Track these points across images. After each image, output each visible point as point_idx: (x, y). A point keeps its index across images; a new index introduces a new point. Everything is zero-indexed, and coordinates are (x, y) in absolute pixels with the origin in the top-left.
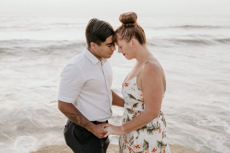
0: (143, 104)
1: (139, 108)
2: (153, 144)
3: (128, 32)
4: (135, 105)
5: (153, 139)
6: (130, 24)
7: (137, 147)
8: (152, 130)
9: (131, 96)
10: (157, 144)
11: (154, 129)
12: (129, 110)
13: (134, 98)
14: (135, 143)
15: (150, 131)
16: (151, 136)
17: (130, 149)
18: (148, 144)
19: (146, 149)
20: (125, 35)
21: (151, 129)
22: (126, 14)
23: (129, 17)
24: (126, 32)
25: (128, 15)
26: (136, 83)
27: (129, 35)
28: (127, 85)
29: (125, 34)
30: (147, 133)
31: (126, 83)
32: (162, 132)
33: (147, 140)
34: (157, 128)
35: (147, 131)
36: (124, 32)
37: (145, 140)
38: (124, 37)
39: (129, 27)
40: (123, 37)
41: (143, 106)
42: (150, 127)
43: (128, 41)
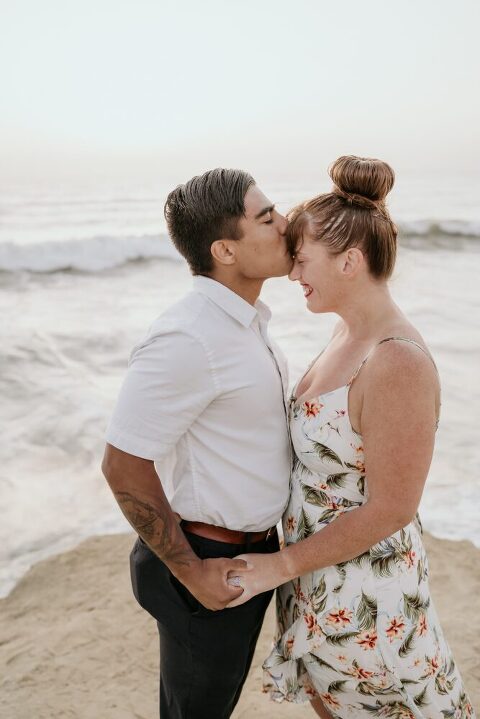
0: (362, 479)
1: (349, 490)
2: (391, 607)
3: (346, 221)
4: (335, 480)
5: (390, 589)
6: (362, 200)
7: (340, 616)
8: (388, 559)
9: (326, 452)
10: (402, 604)
11: (393, 556)
12: (310, 491)
13: (334, 457)
14: (332, 606)
15: (381, 563)
16: (384, 580)
17: (312, 623)
18: (374, 607)
19: (368, 625)
20: (333, 229)
21: (384, 556)
22: (362, 162)
23: (370, 173)
24: (340, 220)
25: (367, 167)
26: (345, 409)
27: (344, 234)
28: (312, 412)
29: (335, 226)
30: (371, 573)
31: (307, 405)
32: (416, 563)
33: (371, 596)
34: (404, 553)
35: (373, 564)
36: (333, 219)
37: (364, 597)
38: (328, 235)
39: (356, 206)
40: (324, 234)
41: (360, 485)
42: (381, 552)
43: (334, 250)
